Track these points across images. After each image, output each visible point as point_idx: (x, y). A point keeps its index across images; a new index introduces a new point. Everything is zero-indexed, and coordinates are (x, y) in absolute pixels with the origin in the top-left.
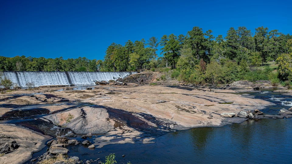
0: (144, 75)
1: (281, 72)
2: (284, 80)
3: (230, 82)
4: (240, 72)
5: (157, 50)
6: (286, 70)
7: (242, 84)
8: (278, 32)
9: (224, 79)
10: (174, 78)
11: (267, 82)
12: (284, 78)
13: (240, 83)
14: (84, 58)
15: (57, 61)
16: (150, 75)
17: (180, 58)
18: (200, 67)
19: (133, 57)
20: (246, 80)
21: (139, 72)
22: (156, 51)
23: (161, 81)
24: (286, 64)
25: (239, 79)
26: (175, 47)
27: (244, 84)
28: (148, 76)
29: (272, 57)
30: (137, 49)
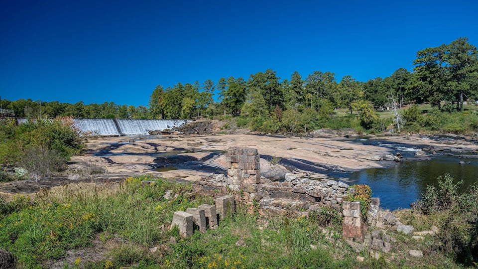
0: (203, 124)
1: (365, 119)
2: (368, 129)
3: (310, 131)
4: (321, 119)
5: (214, 94)
6: (371, 118)
7: (326, 132)
8: (351, 78)
9: (304, 128)
10: (241, 127)
11: (351, 130)
12: (368, 126)
13: (323, 131)
14: (112, 104)
15: (78, 107)
16: (209, 123)
17: (245, 104)
18: (275, 114)
19: (187, 103)
20: (328, 129)
21: (195, 120)
22: (212, 97)
23: (224, 130)
24: (371, 111)
25: (319, 127)
26: (238, 91)
27: (328, 133)
28: (207, 124)
29: (345, 105)
30: (189, 93)
